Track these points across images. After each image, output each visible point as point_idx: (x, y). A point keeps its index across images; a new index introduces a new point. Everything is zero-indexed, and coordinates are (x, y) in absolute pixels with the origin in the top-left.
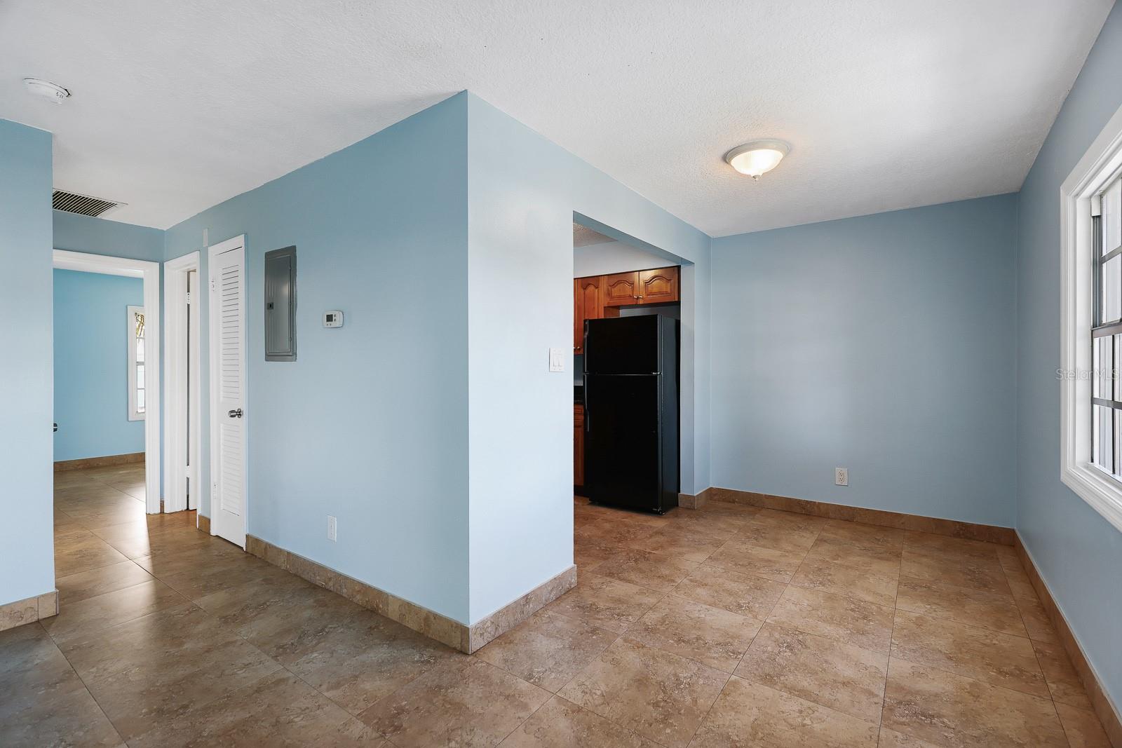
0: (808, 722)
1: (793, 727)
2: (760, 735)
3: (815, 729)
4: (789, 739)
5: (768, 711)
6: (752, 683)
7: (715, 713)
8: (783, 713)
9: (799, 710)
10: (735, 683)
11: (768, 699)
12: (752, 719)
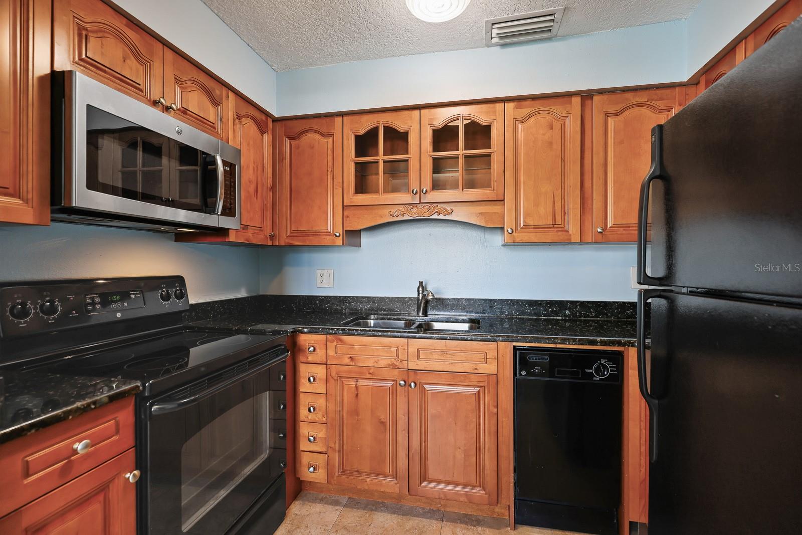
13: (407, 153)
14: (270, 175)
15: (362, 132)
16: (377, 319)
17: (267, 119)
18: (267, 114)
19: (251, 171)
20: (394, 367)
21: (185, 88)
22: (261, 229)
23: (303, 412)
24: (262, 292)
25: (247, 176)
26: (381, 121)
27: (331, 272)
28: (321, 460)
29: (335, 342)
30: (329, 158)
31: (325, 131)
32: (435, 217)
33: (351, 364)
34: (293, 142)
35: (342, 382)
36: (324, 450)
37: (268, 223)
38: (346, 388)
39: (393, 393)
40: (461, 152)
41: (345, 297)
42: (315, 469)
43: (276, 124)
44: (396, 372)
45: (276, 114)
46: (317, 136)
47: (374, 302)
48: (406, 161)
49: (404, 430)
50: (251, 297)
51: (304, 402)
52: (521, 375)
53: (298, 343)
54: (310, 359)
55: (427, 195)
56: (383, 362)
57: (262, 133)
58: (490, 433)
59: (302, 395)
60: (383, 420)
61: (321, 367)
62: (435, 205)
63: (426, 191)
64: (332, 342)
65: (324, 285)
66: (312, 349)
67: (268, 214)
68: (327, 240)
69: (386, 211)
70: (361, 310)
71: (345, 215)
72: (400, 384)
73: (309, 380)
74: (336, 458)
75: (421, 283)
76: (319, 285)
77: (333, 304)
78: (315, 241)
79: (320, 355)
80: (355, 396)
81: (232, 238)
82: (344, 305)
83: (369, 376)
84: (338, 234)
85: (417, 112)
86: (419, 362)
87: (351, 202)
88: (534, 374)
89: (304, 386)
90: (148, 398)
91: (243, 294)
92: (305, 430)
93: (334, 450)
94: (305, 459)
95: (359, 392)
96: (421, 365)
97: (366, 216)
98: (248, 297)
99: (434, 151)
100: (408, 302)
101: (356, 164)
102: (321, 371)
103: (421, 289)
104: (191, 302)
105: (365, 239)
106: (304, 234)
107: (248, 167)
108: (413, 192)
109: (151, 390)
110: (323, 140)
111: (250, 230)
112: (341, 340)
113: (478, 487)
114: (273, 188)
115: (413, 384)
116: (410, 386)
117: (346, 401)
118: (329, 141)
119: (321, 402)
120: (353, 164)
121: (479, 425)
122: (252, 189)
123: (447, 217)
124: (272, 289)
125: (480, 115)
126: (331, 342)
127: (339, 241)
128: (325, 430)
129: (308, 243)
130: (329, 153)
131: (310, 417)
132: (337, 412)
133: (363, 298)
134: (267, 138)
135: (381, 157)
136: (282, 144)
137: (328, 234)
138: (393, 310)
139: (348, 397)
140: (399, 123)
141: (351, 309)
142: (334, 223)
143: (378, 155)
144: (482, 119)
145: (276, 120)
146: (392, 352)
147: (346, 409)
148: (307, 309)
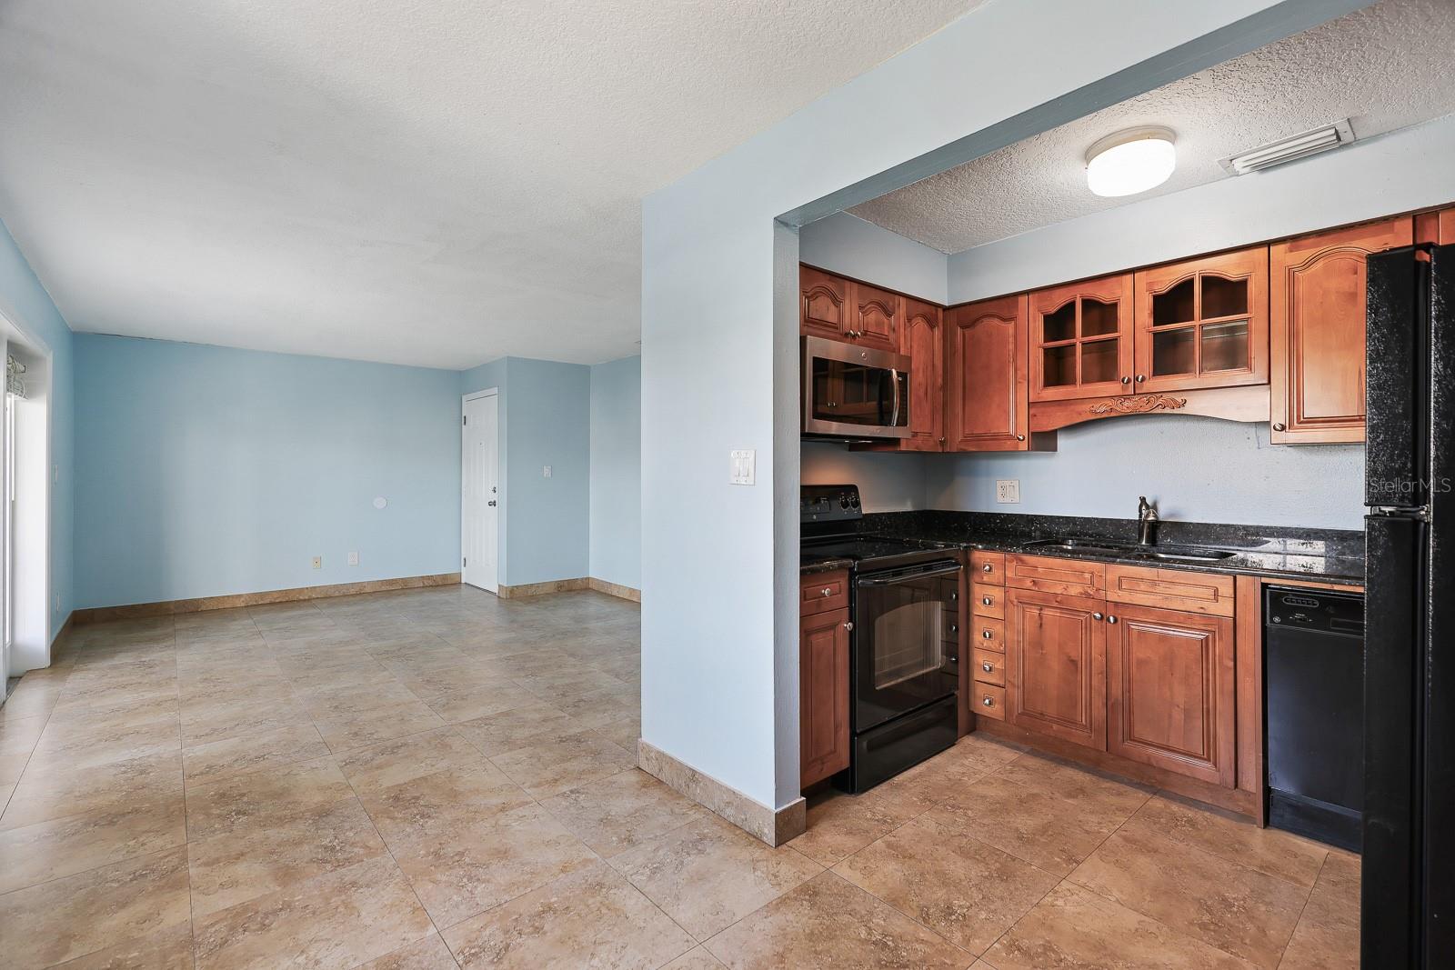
0: (301, 960)
1: (313, 941)
2: (341, 909)
3: (287, 959)
4: (308, 929)
5: (353, 933)
6: (405, 943)
7: (403, 890)
8: (337, 945)
9: (321, 962)
10: (422, 926)
11: (368, 943)
12: (363, 913)
13: (1115, 330)
14: (941, 372)
15: (1053, 310)
16: (1077, 545)
17: (937, 311)
18: (937, 306)
19: (921, 375)
20: (1088, 596)
21: (866, 311)
22: (931, 434)
23: (977, 638)
24: (928, 508)
25: (918, 380)
26: (1078, 295)
27: (1016, 483)
28: (998, 693)
29: (1015, 563)
30: (1011, 347)
31: (1007, 315)
32: (1159, 411)
33: (1033, 588)
34: (967, 332)
35: (1024, 610)
36: (1002, 683)
37: (939, 427)
38: (1028, 616)
39: (1086, 628)
40: (1197, 321)
41: (1035, 516)
42: (990, 703)
43: (947, 312)
44: (1090, 602)
45: (946, 303)
46: (996, 322)
47: (1075, 524)
48: (1116, 339)
49: (1102, 673)
50: (918, 512)
51: (979, 627)
52: (1272, 621)
53: (972, 561)
54: (985, 579)
55: (1144, 383)
56: (1075, 590)
57: (932, 327)
58: (1222, 692)
59: (976, 618)
60: (1073, 658)
61: (997, 589)
62: (1159, 395)
63: (1143, 379)
64: (1012, 561)
65: (1007, 500)
66: (987, 568)
67: (939, 417)
68: (1008, 445)
69: (1086, 407)
70: (1057, 533)
71: (1031, 413)
72: (1094, 616)
73: (985, 602)
74: (1016, 695)
75: (1143, 500)
76: (1000, 499)
77: (1018, 524)
78: (993, 446)
79: (997, 575)
80: (1038, 625)
81: (903, 447)
82: (1033, 525)
83: (1055, 605)
84: (1021, 438)
85: (1129, 277)
86: (1120, 593)
87: (1039, 398)
88: (1294, 623)
89: (979, 609)
90: (856, 574)
91: (908, 507)
92: (980, 659)
93: (1013, 685)
94: (980, 690)
95: (1043, 622)
96: (1124, 597)
97: (1059, 414)
98: (914, 512)
99: (1155, 324)
100: (1126, 525)
101: (1046, 351)
102: (997, 594)
103: (1144, 508)
104: (864, 512)
105: (1063, 442)
106: (979, 438)
107: (918, 370)
108: (1123, 381)
109: (858, 568)
110: (1003, 324)
111: (920, 437)
112: (1022, 561)
113: (1205, 760)
114: (944, 387)
115: (1112, 619)
116: (1108, 620)
117: (1027, 631)
118: (1011, 326)
119: (998, 628)
120: (1041, 351)
121: (1208, 680)
122: (922, 393)
123: (1176, 411)
124: (941, 504)
125: (1228, 268)
126: (1009, 562)
127: (1024, 446)
128: (1002, 661)
129: (984, 449)
130: (1011, 340)
131: (985, 645)
132: (1016, 643)
133: (1059, 517)
134: (937, 332)
135: (1079, 339)
136: (956, 334)
137: (1010, 437)
138: (1104, 536)
139: (1030, 627)
140: (1103, 294)
141: (1043, 532)
142: (1016, 423)
143: (1074, 337)
144: (1233, 274)
145: (945, 309)
146: (1085, 578)
147: (1027, 638)
148: (984, 529)
